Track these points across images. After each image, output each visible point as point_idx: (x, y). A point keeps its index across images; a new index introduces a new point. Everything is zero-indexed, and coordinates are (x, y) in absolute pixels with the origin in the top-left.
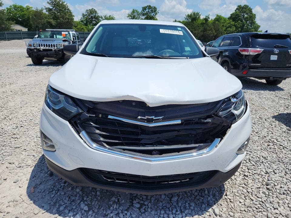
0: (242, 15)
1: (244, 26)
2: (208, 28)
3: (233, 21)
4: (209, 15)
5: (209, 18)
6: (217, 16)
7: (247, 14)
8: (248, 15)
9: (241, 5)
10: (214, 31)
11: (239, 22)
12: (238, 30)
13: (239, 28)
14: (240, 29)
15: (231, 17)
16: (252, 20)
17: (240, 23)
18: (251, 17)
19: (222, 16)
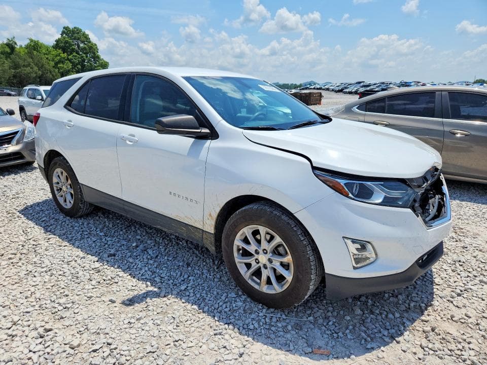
0: (75, 44)
1: (84, 61)
2: (21, 62)
3: (64, 53)
4: (14, 38)
5: (16, 43)
6: (31, 41)
7: (83, 42)
8: (86, 44)
9: (68, 27)
10: (36, 68)
11: (74, 54)
12: (77, 68)
13: (77, 64)
14: (79, 67)
15: (56, 45)
16: (94, 53)
17: (76, 56)
18: (91, 48)
19: (41, 41)
